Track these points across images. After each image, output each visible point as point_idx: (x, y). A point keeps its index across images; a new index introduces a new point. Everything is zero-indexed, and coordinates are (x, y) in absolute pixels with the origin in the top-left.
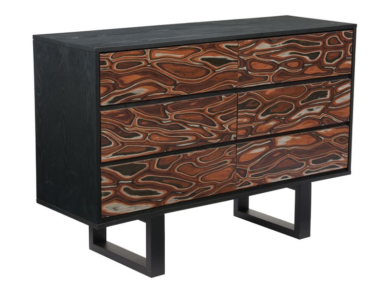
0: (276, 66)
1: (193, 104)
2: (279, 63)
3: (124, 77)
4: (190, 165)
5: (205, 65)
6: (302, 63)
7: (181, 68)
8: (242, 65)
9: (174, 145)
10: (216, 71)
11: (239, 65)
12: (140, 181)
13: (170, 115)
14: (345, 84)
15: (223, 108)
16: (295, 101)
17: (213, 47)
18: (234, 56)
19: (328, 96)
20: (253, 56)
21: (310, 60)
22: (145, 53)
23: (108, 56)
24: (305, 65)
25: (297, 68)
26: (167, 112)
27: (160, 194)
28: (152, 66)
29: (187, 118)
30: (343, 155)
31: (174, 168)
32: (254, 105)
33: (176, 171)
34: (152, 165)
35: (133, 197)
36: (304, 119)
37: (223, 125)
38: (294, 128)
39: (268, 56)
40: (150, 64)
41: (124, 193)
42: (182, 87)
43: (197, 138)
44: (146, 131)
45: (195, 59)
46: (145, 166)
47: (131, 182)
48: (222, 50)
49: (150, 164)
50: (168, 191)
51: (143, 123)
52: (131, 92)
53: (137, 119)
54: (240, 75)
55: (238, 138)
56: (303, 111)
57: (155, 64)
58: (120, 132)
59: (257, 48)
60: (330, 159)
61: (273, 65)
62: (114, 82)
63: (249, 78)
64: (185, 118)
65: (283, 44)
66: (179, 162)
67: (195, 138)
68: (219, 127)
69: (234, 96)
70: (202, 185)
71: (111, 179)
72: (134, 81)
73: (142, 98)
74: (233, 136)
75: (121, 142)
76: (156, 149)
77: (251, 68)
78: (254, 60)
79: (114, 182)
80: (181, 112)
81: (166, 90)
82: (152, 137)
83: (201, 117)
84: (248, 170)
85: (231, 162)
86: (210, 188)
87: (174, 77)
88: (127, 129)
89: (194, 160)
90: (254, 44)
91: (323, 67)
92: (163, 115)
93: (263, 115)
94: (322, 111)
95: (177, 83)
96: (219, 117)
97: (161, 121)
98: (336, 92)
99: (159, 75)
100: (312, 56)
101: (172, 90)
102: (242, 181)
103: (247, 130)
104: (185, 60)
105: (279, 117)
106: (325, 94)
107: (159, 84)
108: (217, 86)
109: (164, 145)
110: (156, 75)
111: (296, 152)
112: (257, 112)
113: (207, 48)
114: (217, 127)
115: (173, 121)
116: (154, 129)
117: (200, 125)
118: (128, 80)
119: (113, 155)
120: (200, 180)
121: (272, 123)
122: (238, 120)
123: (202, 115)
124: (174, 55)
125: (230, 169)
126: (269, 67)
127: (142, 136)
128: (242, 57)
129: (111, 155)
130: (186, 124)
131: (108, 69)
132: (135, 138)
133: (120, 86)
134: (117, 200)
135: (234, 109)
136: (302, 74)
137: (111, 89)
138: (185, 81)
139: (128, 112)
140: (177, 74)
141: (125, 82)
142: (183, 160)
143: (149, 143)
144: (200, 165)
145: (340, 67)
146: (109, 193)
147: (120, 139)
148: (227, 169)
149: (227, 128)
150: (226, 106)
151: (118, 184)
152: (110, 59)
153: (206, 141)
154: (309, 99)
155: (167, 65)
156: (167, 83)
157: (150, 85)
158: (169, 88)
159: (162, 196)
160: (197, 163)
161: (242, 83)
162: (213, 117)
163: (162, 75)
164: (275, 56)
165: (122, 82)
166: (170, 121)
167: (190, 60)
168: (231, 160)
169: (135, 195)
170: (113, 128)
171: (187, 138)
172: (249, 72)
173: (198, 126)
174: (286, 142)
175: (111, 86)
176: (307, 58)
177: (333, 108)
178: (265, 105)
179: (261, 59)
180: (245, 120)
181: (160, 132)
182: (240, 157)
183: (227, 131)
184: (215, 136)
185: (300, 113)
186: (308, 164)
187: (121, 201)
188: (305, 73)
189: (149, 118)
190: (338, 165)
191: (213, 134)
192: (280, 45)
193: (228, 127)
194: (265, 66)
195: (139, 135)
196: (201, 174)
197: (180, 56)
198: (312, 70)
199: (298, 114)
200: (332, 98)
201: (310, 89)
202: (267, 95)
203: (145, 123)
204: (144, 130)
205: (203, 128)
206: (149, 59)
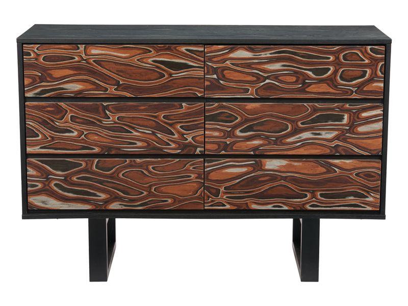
0: (259, 79)
1: (143, 108)
2: (266, 75)
3: (53, 71)
4: (140, 172)
5: (158, 67)
6: (302, 79)
7: (124, 68)
8: (211, 73)
9: (119, 149)
10: (173, 75)
11: (206, 72)
12: (75, 179)
13: (112, 116)
14: (373, 110)
15: (183, 116)
16: (293, 122)
17: (169, 49)
18: (198, 61)
19: (345, 121)
20: (227, 64)
21: (314, 76)
22: (78, 48)
23: (32, 47)
24: (307, 81)
25: (296, 82)
26: (108, 112)
27: (100, 196)
28: (88, 63)
29: (135, 122)
30: (372, 194)
31: (118, 173)
32: (230, 118)
33: (121, 175)
34: (89, 165)
35: (66, 194)
36: (305, 143)
37: (185, 136)
38: (291, 151)
39: (249, 66)
40: (85, 60)
41: (55, 188)
42: (126, 88)
43: (149, 144)
44: (81, 129)
45: (144, 60)
46: (81, 165)
47: (63, 178)
48: (182, 54)
49: (87, 164)
50: (111, 196)
51: (78, 120)
52: (61, 86)
53: (70, 116)
54: (207, 83)
55: (206, 153)
56: (304, 134)
57: (91, 61)
58: (49, 125)
59: (232, 55)
60: (350, 196)
61: (256, 77)
62: (40, 75)
63: (222, 88)
64: (132, 122)
65: (271, 54)
66: (125, 167)
67: (146, 144)
68: (179, 137)
69: (200, 105)
70: (155, 196)
71: (39, 172)
72: (65, 76)
73: (76, 95)
74: (198, 149)
75: (50, 136)
76: (94, 149)
77: (224, 78)
78: (229, 69)
79: (43, 175)
80: (126, 115)
81: (107, 90)
82: (89, 136)
83: (154, 123)
84: (222, 189)
85: (196, 178)
86: (167, 201)
87: (116, 77)
88: (57, 124)
89: (145, 167)
90: (227, 51)
91: (336, 86)
92: (103, 115)
93: (241, 131)
94: (337, 138)
95: (121, 83)
96: (178, 126)
97: (100, 121)
98: (358, 118)
99: (96, 72)
100: (316, 72)
101: (114, 89)
102: (212, 201)
103: (219, 145)
104: (131, 60)
105: (267, 138)
106: (341, 118)
107: (97, 82)
108: (175, 92)
109: (106, 146)
110: (93, 72)
111: (294, 180)
112: (235, 127)
113: (159, 50)
114: (176, 136)
115: (116, 123)
116: (91, 128)
117: (152, 131)
118: (57, 73)
119: (41, 148)
120: (153, 190)
121: (257, 142)
122: (206, 132)
123: (155, 121)
124: (115, 54)
125: (195, 184)
126: (250, 78)
127: (76, 133)
128: (210, 64)
129: (39, 147)
130: (133, 128)
131: (33, 61)
132: (67, 134)
133: (48, 79)
134: (47, 194)
135: (201, 120)
136: (302, 91)
137: (36, 81)
138: (130, 82)
139: (59, 107)
140: (121, 74)
141: (54, 76)
142: (130, 166)
143: (86, 142)
144: (153, 174)
145: (365, 89)
146: (37, 186)
147: (48, 133)
148: (191, 184)
149: (190, 139)
150: (188, 115)
151: (48, 179)
152: (36, 50)
153: (161, 149)
154: (313, 121)
155: (108, 63)
156: (107, 82)
157: (85, 82)
158: (111, 88)
159: (103, 200)
160: (150, 172)
161: (210, 92)
162: (171, 125)
163: (101, 73)
164: (260, 67)
165: (50, 76)
166: (112, 122)
167: (138, 60)
168: (196, 175)
169: (68, 192)
170: (40, 120)
171: (135, 144)
172: (221, 82)
173: (150, 132)
174: (278, 166)
175: (37, 78)
176: (310, 73)
177: (354, 136)
178: (247, 120)
179: (235, 67)
180: (216, 134)
181: (100, 132)
182: (209, 173)
183: (190, 142)
184: (173, 145)
185: (300, 135)
186: (314, 196)
187: (53, 197)
188: (307, 90)
189: (85, 116)
190: (362, 205)
191: (171, 144)
192: (267, 54)
193: (192, 138)
194: (245, 77)
195: (73, 132)
196: (155, 185)
197: (123, 55)
198: (319, 88)
199: (297, 136)
200: (352, 126)
201: (315, 110)
202: (247, 110)
203: (81, 121)
204: (78, 128)
205: (157, 136)
206: (84, 55)
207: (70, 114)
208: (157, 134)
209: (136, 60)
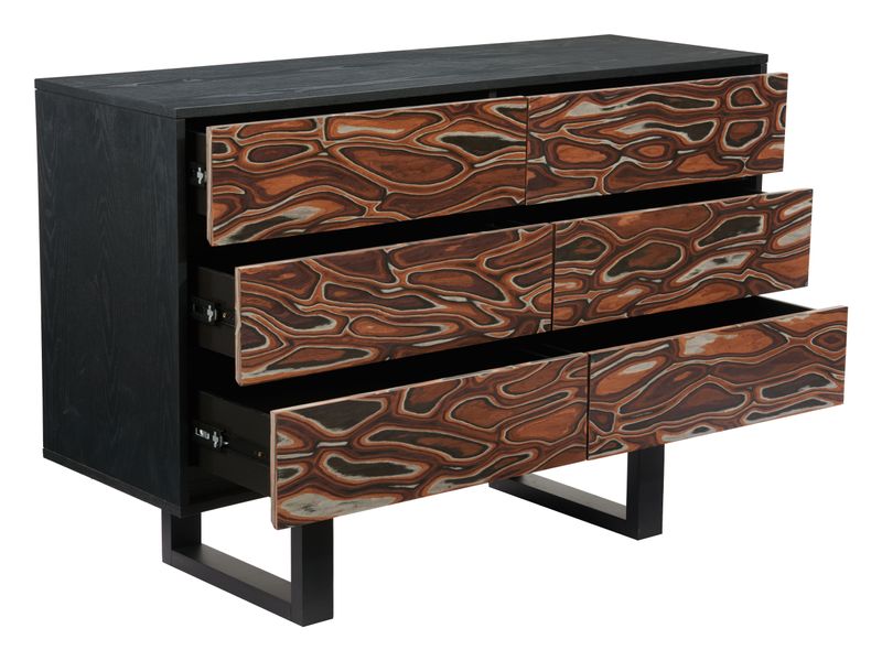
0: (612, 155)
1: (452, 248)
2: (620, 148)
3: (268, 181)
4: (483, 403)
5: (452, 152)
6: (672, 147)
7: (396, 160)
8: (537, 153)
9: (409, 345)
10: (477, 166)
11: (529, 152)
12: (366, 440)
13: (399, 274)
14: (800, 202)
15: (520, 256)
16: (685, 241)
17: (470, 111)
18: (517, 131)
19: (761, 229)
20: (562, 132)
21: (691, 141)
22: (314, 126)
23: (230, 132)
24: (680, 152)
25: (663, 158)
26: (392, 268)
27: (412, 471)
28: (331, 156)
29: (438, 281)
30: (835, 375)
31: (445, 412)
32: (593, 248)
33: (449, 417)
34: (394, 404)
35: (350, 479)
36: (705, 283)
37: (521, 298)
38: (682, 302)
39: (595, 132)
40: (325, 150)
41: (330, 470)
42: (398, 202)
43: (461, 326)
44: (344, 312)
45: (429, 139)
46: (379, 406)
47: (345, 443)
48: (491, 119)
49: (389, 403)
50: (431, 465)
52: (282, 214)
53: (323, 285)
54: (531, 175)
55: (555, 327)
56: (703, 263)
57: (337, 151)
58: (286, 314)
59: (570, 113)
60: (804, 386)
61: (606, 153)
62: (243, 193)
63: (552, 182)
64: (432, 281)
65: (629, 104)
66: (458, 396)
67: (455, 327)
68: (512, 302)
69: (546, 230)
70: (508, 449)
71: (299, 437)
72: (290, 189)
73: (307, 228)
74: (542, 323)
75: (287, 339)
76: (366, 354)
77: (556, 161)
78: (564, 141)
79: (307, 445)
80: (425, 268)
81: (363, 211)
82: (358, 326)
83: (470, 278)
84: (617, 413)
85: (576, 396)
86: (526, 456)
87: (380, 181)
88: (300, 307)
89: (492, 389)
90: (562, 106)
91: (720, 158)
92: (383, 276)
93: (611, 274)
94: (748, 264)
95: (388, 193)
96: (510, 280)
97: (378, 289)
98: (779, 220)
99: (346, 175)
100: (696, 132)
101: (377, 208)
102: (601, 441)
103: (575, 309)
104: (406, 142)
105: (649, 279)
107: (347, 195)
108: (478, 200)
109: (386, 344)
110: (339, 175)
112: (599, 267)
113: (455, 114)
114: (507, 301)
115: (406, 289)
116: (363, 306)
117: (468, 298)
118: (275, 186)
119: (269, 368)
120: (503, 438)
121: (633, 292)
122: (556, 285)
123: (472, 274)
125: (573, 411)
126: (598, 157)
127: (334, 324)
128: (536, 135)
129: (265, 368)
130: (435, 296)
131: (232, 163)
132: (318, 329)
133: (258, 201)
134: (313, 487)
135: (547, 260)
136: (673, 172)
137: (236, 207)
138: (405, 188)
139: (305, 268)
140: (389, 173)
141: (269, 193)
142: (465, 391)
143: (351, 340)
144: (506, 401)
145: (759, 157)
146: (295, 471)
147: (283, 330)
148: (566, 411)
149: (529, 304)
150: (527, 253)
151: (315, 450)
152: (236, 139)
153: (482, 334)
155: (366, 152)
156: (365, 194)
157: (325, 198)
158: (369, 206)
159: (417, 478)
160: (499, 398)
161: (535, 194)
162: (497, 278)
163: (355, 177)
164: (610, 133)
165: (261, 192)
166: (400, 289)
167: (418, 140)
168: (576, 390)
169: (354, 474)
170: (269, 305)
171: (439, 329)
172: (553, 170)
173: (464, 300)
174: (703, 347)
175: (237, 200)
176: (684, 135)
177: (772, 256)
178: (617, 250)
179: (580, 139)
180: (572, 285)
181: (377, 314)
182: (597, 383)
183: (529, 310)
184: (502, 321)
185: (697, 267)
186: (754, 396)
187: (325, 491)
188: (680, 169)
189: (350, 282)
190: (822, 400)
191: (498, 318)
192: (622, 105)
193: (533, 301)
194: (589, 155)
195: (328, 322)
196: (507, 424)
197: (394, 132)
198: (697, 163)
199: (692, 271)
200: (770, 235)
201: (720, 214)
202: (621, 227)
203: (343, 293)
204: (338, 310)
205: (475, 305)
206: (324, 140)
207: (323, 282)
208: (475, 302)
209: (414, 141)
